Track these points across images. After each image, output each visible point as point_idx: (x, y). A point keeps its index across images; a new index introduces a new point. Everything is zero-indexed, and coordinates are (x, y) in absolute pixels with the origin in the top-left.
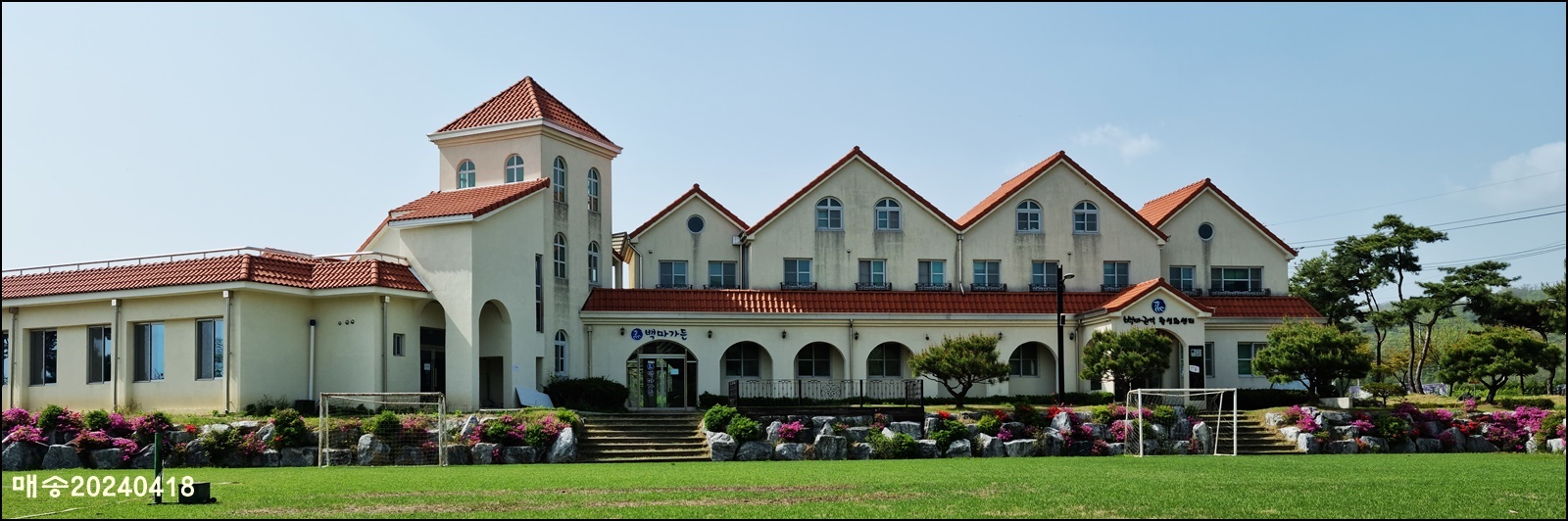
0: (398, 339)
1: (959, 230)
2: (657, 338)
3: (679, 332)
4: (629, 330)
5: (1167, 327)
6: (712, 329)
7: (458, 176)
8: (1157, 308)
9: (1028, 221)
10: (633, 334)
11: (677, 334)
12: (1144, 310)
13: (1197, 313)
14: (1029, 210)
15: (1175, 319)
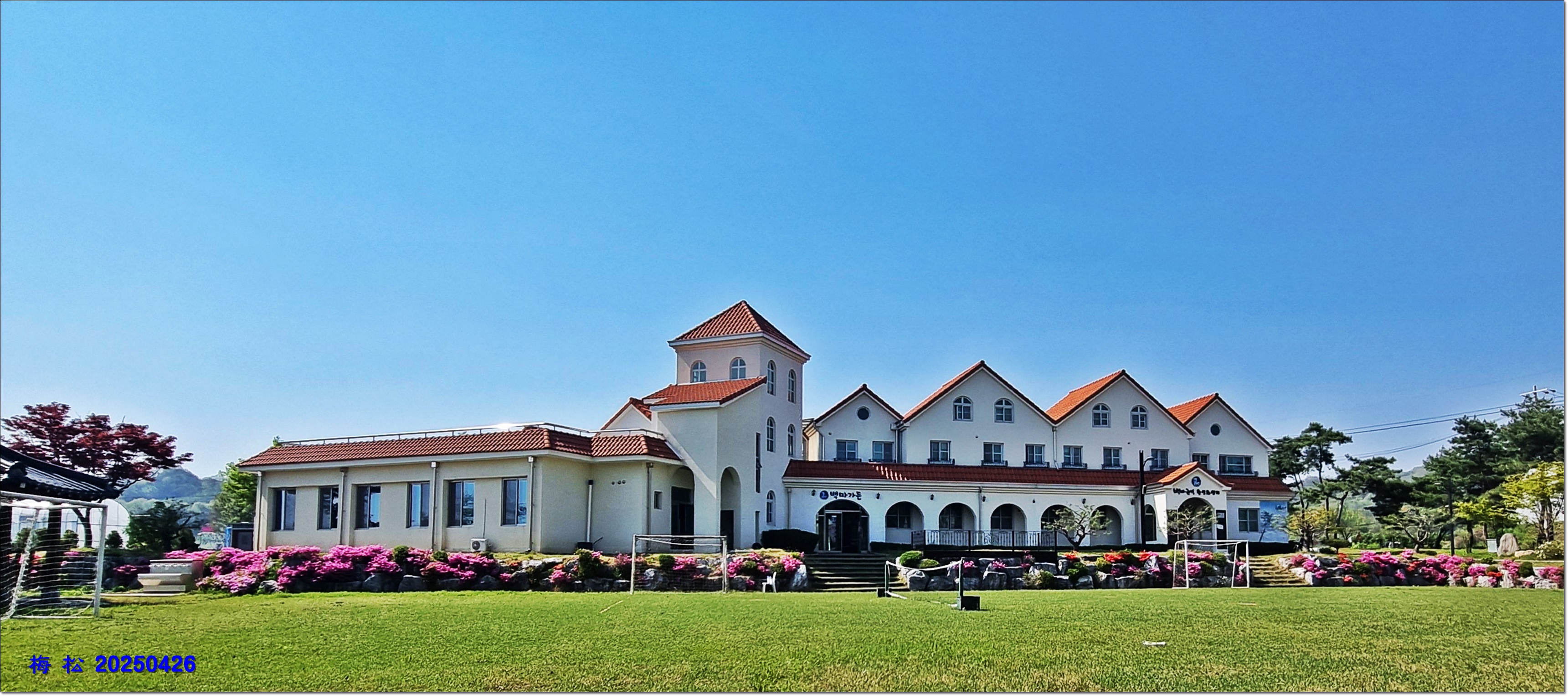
0: (657, 494)
1: (1054, 424)
2: (839, 498)
3: (856, 494)
4: (818, 492)
5: (1202, 496)
6: (880, 492)
7: (692, 373)
8: (1196, 483)
9: (1101, 419)
10: (821, 495)
11: (854, 495)
12: (1186, 484)
13: (1222, 487)
14: (1101, 411)
15: (1208, 491)
